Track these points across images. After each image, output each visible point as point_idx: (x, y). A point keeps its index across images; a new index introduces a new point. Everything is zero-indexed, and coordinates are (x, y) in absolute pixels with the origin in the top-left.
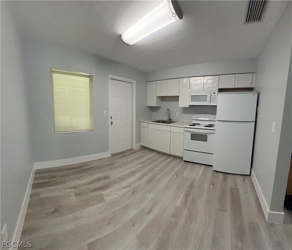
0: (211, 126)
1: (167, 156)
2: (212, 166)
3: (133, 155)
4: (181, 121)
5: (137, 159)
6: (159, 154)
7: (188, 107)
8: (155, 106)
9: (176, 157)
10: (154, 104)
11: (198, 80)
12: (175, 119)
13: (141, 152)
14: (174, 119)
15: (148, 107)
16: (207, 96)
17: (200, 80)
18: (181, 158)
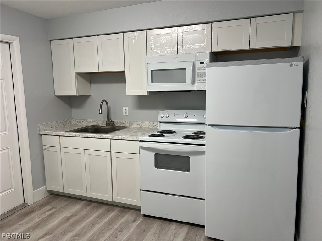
0: (198, 135)
1: (106, 207)
2: (203, 227)
3: (26, 220)
4: (135, 126)
5: (34, 228)
6: (89, 205)
7: (146, 94)
8: (75, 94)
9: (125, 208)
10: (73, 92)
11: (165, 35)
12: (122, 123)
13: (48, 207)
14: (121, 121)
15: (58, 97)
16: (185, 69)
17: (168, 34)
18: (137, 209)
